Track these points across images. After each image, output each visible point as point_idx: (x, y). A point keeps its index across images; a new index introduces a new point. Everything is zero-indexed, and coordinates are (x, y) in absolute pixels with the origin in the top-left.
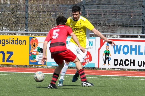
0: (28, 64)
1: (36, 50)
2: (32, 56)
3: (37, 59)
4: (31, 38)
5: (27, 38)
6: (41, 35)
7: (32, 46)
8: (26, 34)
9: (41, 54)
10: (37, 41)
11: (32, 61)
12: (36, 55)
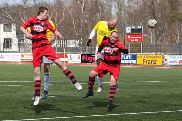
0: (161, 64)
1: (164, 60)
2: (163, 62)
3: (164, 63)
4: (162, 56)
5: (161, 56)
6: (165, 54)
8: (161, 54)
9: (166, 61)
10: (164, 57)
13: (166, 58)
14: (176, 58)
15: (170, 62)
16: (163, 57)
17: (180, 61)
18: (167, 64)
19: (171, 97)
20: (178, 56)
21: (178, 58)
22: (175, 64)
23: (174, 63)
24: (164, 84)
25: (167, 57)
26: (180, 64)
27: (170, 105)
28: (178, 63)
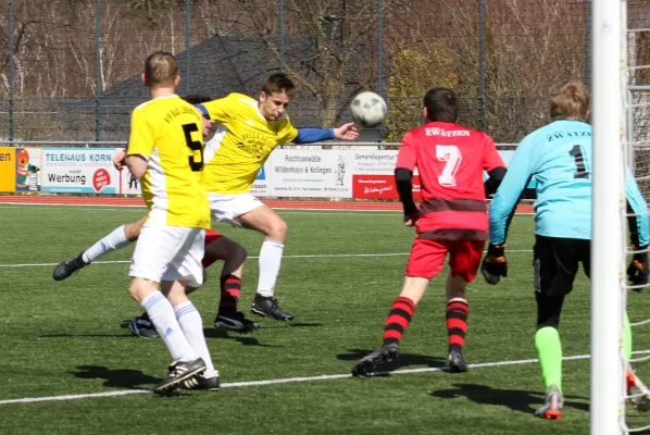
0: (13, 190)
1: (26, 169)
2: (20, 179)
3: (27, 183)
4: (18, 150)
5: (12, 151)
6: (34, 145)
7: (20, 163)
8: (11, 145)
9: (33, 175)
10: (26, 155)
11: (19, 185)
12: (25, 177)
13: (32, 162)
14: (81, 162)
15: (52, 178)
16: (22, 157)
17: (96, 176)
18: (39, 188)
19: (25, 336)
20: (88, 152)
21: (87, 158)
22: (76, 186)
23: (70, 184)
24: (6, 280)
25: (36, 155)
26: (98, 189)
27: (14, 372)
28: (89, 184)
